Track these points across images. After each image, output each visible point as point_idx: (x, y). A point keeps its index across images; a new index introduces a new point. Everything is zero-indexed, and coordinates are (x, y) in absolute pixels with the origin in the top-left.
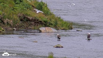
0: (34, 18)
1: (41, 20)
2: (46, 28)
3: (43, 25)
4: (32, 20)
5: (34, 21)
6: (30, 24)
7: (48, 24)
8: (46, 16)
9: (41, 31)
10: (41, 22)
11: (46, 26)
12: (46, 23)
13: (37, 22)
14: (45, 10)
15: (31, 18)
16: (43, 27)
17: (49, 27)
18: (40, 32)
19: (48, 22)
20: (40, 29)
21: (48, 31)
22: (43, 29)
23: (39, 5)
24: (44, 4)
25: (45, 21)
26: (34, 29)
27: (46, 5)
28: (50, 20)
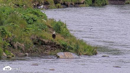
0: (51, 41)
1: (59, 44)
2: (65, 53)
3: (62, 50)
4: (48, 44)
5: (51, 44)
6: (45, 49)
7: (68, 49)
8: (65, 39)
9: (59, 57)
10: (58, 45)
11: (65, 50)
12: (65, 46)
13: (55, 46)
14: (64, 31)
15: (46, 41)
16: (61, 51)
17: (69, 51)
18: (57, 58)
19: (67, 46)
20: (57, 54)
21: (68, 57)
22: (61, 54)
23: (57, 25)
24: (62, 24)
25: (63, 45)
26: (51, 54)
27: (66, 25)
28: (70, 43)
